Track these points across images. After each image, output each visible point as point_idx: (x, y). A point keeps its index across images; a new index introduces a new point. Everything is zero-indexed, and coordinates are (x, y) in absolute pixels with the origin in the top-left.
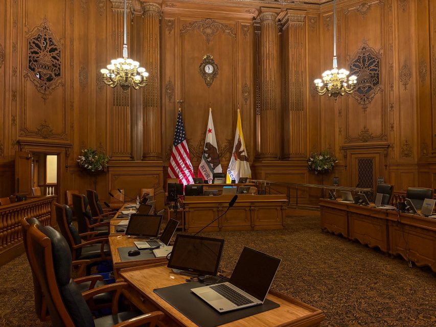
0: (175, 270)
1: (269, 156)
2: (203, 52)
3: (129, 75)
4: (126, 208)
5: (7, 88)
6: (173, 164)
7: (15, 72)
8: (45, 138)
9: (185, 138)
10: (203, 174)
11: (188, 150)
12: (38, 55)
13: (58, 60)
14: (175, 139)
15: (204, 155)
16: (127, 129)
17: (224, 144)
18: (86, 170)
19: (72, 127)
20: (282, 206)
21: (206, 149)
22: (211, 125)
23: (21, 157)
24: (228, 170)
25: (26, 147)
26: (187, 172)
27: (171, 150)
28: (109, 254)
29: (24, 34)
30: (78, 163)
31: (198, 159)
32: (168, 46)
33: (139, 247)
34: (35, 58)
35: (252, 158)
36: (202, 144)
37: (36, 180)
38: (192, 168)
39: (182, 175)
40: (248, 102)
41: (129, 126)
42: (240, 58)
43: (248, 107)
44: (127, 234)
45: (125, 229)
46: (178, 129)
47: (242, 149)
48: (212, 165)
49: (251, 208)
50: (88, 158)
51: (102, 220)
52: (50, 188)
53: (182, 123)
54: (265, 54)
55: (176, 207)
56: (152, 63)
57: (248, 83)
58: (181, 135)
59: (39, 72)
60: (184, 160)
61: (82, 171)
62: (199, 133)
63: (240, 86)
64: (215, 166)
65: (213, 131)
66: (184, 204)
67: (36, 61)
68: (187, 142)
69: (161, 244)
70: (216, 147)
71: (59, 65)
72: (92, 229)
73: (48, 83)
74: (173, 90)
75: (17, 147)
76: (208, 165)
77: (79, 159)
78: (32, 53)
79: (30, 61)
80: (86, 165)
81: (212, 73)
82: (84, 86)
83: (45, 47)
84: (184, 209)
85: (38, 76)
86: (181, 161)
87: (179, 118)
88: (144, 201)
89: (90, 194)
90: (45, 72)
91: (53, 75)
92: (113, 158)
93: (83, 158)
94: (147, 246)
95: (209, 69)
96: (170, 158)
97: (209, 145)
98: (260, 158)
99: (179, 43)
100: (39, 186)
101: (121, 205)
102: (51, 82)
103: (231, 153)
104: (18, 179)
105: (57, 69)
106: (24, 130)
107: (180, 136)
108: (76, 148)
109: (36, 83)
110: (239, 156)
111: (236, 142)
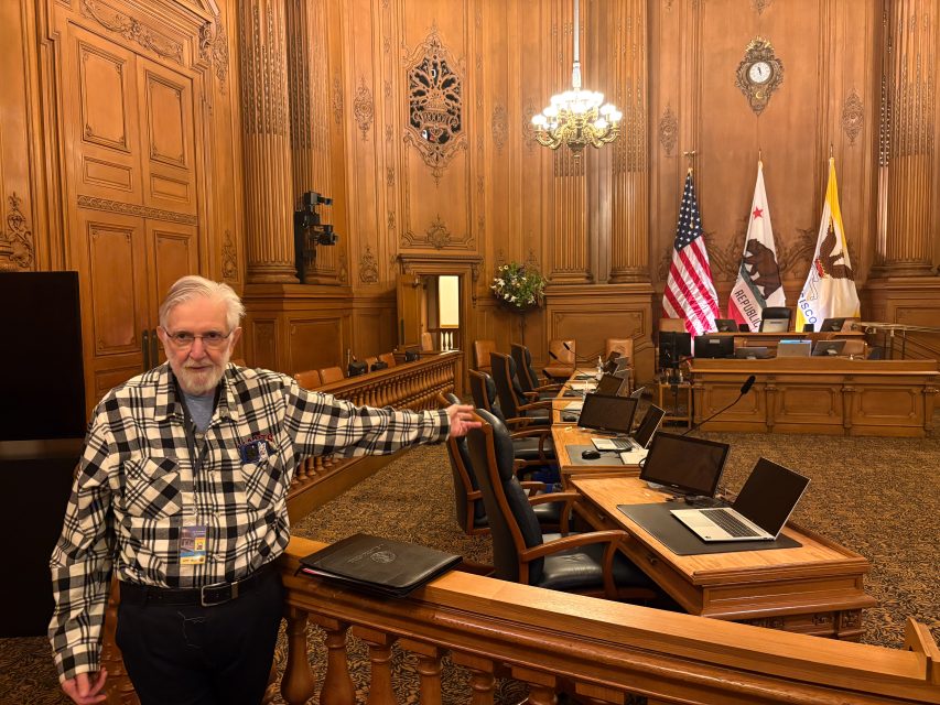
0: (651, 484)
1: (908, 265)
2: (746, 34)
3: (585, 123)
4: (578, 378)
5: (379, 164)
6: (674, 288)
7: (389, 133)
8: (439, 248)
9: (700, 232)
10: (741, 308)
11: (707, 258)
12: (423, 98)
13: (456, 100)
14: (680, 234)
15: (743, 267)
16: (580, 221)
17: (793, 240)
18: (506, 302)
19: (482, 224)
20: (925, 386)
21: (749, 254)
22: (760, 200)
23: (406, 285)
24: (801, 299)
25: (411, 265)
26: (703, 304)
27: (669, 258)
28: (553, 455)
29: (401, 63)
30: (493, 290)
31: (729, 276)
32: (666, 35)
33: (599, 446)
34: (420, 104)
35: (864, 271)
36: (739, 242)
37: (424, 321)
38: (715, 297)
39: (692, 311)
40: (858, 139)
41: (584, 216)
42: (839, 36)
43: (858, 150)
44: (580, 425)
45: (578, 418)
46: (684, 212)
47: (836, 252)
48: (761, 289)
49: (846, 388)
50: (510, 281)
51: (537, 399)
52: (447, 335)
53: (694, 200)
54: (905, 20)
55: (674, 379)
56: (631, 79)
57: (859, 94)
58: (691, 226)
59: (427, 128)
60: (697, 280)
61: (499, 305)
62: (734, 219)
63: (837, 102)
64: (770, 290)
65: (766, 213)
66: (693, 373)
67: (421, 109)
68: (705, 240)
69: (634, 444)
70: (773, 249)
71: (459, 110)
72: (523, 413)
73: (440, 146)
74: (676, 129)
75: (397, 265)
76: (752, 289)
77: (495, 283)
78: (415, 94)
79: (412, 110)
80: (507, 296)
81: (767, 82)
82: (501, 144)
83: (436, 80)
84: (692, 383)
85: (425, 136)
86: (690, 283)
87: (687, 190)
88: (611, 367)
89: (517, 352)
90: (436, 126)
91: (449, 131)
92: (554, 280)
93: (502, 283)
94: (612, 446)
95: (760, 73)
96: (667, 276)
97: (755, 246)
98: (884, 271)
99: (690, 23)
100: (429, 330)
101: (570, 370)
102: (447, 143)
103: (809, 261)
104: (402, 321)
105: (455, 117)
106: (408, 237)
107: (689, 229)
108: (489, 264)
109: (423, 150)
110: (830, 268)
111: (823, 236)
